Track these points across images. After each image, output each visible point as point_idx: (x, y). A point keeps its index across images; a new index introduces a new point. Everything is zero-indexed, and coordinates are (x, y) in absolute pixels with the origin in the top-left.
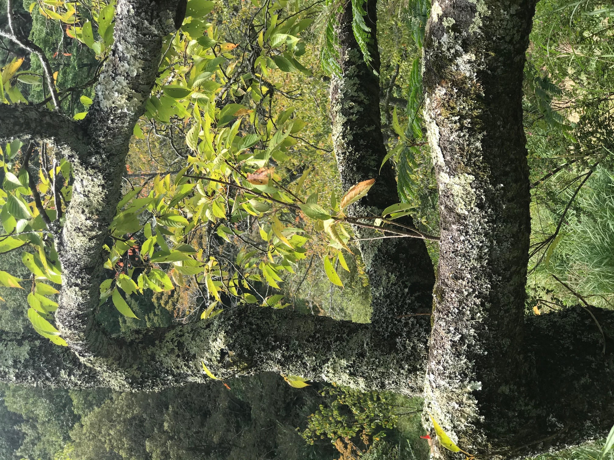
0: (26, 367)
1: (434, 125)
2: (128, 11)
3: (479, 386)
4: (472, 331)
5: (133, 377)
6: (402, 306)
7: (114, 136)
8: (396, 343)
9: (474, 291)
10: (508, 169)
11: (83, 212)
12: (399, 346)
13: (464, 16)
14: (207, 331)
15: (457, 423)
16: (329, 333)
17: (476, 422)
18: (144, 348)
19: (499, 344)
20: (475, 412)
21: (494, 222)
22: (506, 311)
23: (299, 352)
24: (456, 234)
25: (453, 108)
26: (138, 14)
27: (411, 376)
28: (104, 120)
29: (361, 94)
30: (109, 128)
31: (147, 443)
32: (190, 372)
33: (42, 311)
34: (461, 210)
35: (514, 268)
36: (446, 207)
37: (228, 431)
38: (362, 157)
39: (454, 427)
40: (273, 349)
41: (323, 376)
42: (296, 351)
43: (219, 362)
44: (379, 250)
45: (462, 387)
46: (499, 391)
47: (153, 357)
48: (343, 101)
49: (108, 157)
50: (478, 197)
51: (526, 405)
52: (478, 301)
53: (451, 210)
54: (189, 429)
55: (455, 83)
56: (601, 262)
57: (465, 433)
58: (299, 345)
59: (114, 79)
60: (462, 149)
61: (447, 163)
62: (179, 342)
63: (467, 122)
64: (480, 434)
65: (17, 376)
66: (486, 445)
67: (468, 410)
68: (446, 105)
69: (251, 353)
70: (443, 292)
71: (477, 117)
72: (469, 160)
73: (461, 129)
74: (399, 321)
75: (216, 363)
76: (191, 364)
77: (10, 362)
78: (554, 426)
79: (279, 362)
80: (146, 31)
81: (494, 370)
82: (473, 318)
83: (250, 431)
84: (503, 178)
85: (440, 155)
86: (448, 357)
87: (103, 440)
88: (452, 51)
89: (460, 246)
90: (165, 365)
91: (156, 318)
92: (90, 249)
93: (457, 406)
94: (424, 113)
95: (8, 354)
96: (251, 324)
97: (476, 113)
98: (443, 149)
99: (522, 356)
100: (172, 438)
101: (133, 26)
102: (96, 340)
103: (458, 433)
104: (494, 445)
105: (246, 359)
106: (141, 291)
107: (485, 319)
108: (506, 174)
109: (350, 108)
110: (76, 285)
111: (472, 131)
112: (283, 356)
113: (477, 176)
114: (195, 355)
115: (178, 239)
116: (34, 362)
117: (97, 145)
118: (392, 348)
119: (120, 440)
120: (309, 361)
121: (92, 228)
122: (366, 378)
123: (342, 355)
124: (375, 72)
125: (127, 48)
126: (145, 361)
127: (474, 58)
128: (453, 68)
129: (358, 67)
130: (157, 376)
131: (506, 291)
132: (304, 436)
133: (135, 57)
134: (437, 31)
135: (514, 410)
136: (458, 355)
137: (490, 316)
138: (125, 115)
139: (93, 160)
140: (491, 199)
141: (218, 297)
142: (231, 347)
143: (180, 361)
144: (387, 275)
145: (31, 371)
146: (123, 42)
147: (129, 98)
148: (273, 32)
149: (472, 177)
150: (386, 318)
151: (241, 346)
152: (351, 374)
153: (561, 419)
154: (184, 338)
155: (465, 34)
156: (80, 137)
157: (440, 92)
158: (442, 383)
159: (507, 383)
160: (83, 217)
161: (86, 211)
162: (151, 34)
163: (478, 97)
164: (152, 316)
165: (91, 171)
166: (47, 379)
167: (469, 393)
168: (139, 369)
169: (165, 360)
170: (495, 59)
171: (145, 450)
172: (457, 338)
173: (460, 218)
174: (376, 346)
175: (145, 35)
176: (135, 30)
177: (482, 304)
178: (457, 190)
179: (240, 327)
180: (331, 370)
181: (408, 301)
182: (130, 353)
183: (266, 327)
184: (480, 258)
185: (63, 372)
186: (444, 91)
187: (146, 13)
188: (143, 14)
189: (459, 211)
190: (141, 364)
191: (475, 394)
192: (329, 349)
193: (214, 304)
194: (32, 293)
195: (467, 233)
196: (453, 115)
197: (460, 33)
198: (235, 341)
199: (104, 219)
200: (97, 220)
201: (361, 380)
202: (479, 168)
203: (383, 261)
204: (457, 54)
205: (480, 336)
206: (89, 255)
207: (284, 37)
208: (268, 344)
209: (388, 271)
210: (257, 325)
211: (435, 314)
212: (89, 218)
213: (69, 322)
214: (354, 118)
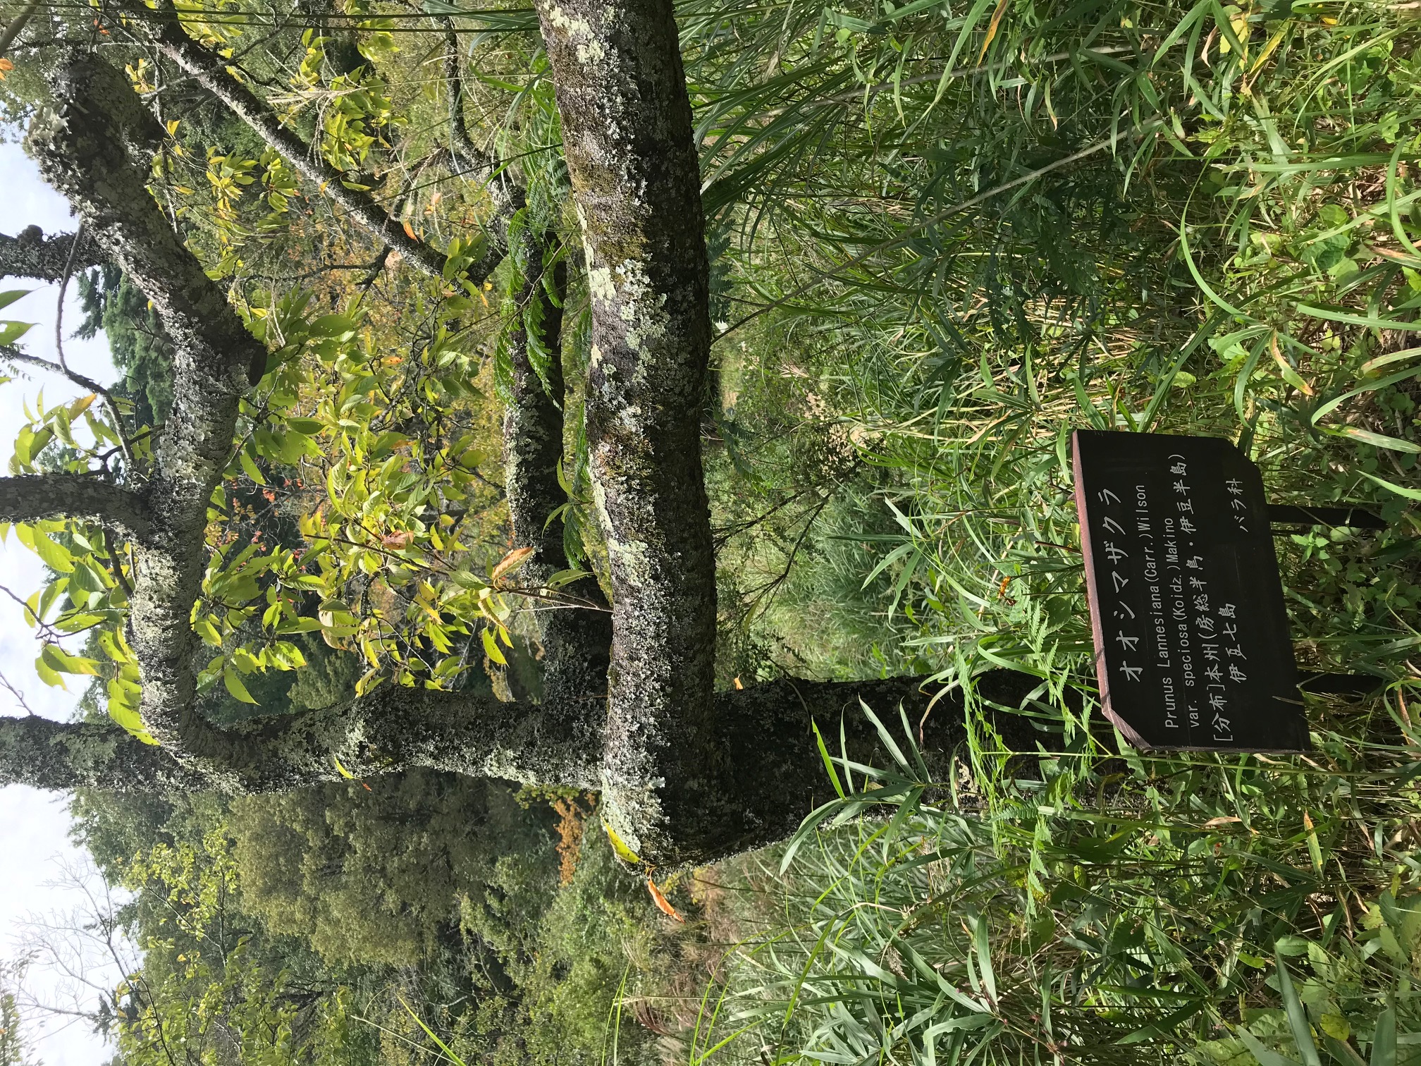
0: (110, 768)
1: (598, 484)
2: (188, 365)
3: (662, 782)
4: (652, 720)
5: (250, 779)
6: (581, 684)
7: (182, 510)
8: (572, 729)
9: (652, 673)
10: (685, 535)
11: (151, 598)
12: (575, 732)
13: (626, 364)
14: (343, 719)
15: (638, 826)
16: (493, 718)
17: (661, 824)
18: (263, 742)
19: (684, 734)
20: (658, 812)
21: (672, 595)
22: (691, 696)
23: (456, 742)
24: (630, 609)
25: (619, 467)
26: (200, 368)
27: (591, 767)
28: (167, 492)
29: (539, 429)
30: (173, 501)
31: (328, 814)
32: (322, 770)
33: (126, 703)
34: (634, 581)
35: (697, 647)
36: (617, 577)
37: (428, 794)
38: (538, 505)
39: (636, 830)
40: (424, 740)
41: (486, 769)
42: (452, 742)
43: (358, 757)
44: (555, 616)
45: (642, 784)
46: (686, 787)
47: (275, 754)
48: (517, 437)
49: (176, 535)
50: (653, 567)
51: (719, 800)
52: (657, 686)
53: (623, 581)
54: (380, 793)
55: (619, 439)
56: (846, 596)
57: (648, 837)
58: (456, 734)
59: (176, 443)
60: (631, 513)
61: (616, 528)
62: (308, 733)
63: (635, 483)
64: (666, 837)
65: (99, 781)
66: (673, 850)
67: (650, 810)
68: (611, 463)
69: (397, 746)
70: (618, 674)
71: (647, 478)
72: (641, 526)
73: (629, 490)
74: (577, 702)
75: (354, 758)
76: (323, 759)
77: (90, 764)
78: (751, 822)
79: (432, 755)
80: (212, 389)
81: (679, 763)
82: (652, 705)
83: (454, 794)
84: (681, 546)
85: (608, 520)
86: (625, 750)
87: (272, 811)
88: (615, 403)
89: (635, 623)
90: (290, 763)
91: (338, 662)
92: (166, 640)
93: (637, 806)
94: (589, 469)
95: (87, 754)
96: (397, 709)
97: (645, 473)
98: (611, 513)
99: (712, 744)
100: (358, 806)
101: (195, 383)
102: (197, 737)
103: (640, 837)
104: (682, 849)
105: (391, 754)
106: (263, 669)
107: (666, 705)
108: (684, 540)
109: (526, 446)
110: (158, 679)
111: (641, 493)
112: (436, 747)
113: (650, 543)
114: (327, 749)
115: (327, 592)
116: (122, 762)
117: (161, 521)
118: (568, 734)
119: (294, 810)
120: (468, 753)
121: (165, 617)
122: (537, 771)
123: (508, 744)
124: (555, 403)
125: (190, 407)
126: (265, 758)
127: (639, 411)
128: (617, 422)
129: (537, 395)
130: (280, 776)
131: (689, 673)
132: (518, 800)
133: (201, 418)
134: (597, 378)
135: (705, 808)
136: (636, 747)
137: (672, 701)
138: (195, 486)
139: (157, 538)
140: (668, 570)
141: (375, 663)
142: (372, 739)
143: (310, 759)
144: (564, 646)
145: (117, 774)
146: (184, 400)
147: (197, 467)
148: (440, 348)
149: (644, 545)
150: (562, 698)
151: (385, 738)
152: (518, 767)
153: (759, 813)
154: (314, 728)
155: (627, 383)
156: (138, 512)
157: (604, 448)
158: (620, 780)
159: (694, 777)
160: (152, 605)
161: (155, 597)
162: (218, 392)
163: (647, 455)
164: (333, 658)
165: (156, 552)
166: (140, 782)
167: (651, 791)
168: (257, 768)
169: (290, 756)
170: (664, 413)
171: (324, 821)
172: (635, 727)
173: (633, 591)
174: (548, 733)
175: (210, 393)
176: (197, 387)
177: (662, 689)
178: (628, 559)
179: (383, 714)
180: (494, 763)
181: (588, 678)
182: (245, 749)
183: (415, 712)
184: (657, 636)
185: (160, 773)
186: (608, 448)
187: (211, 367)
188: (206, 369)
189: (632, 583)
190: (260, 761)
191: (658, 792)
192: (492, 738)
193: (372, 671)
194: (114, 680)
195: (641, 608)
196: (619, 474)
197: (623, 382)
198: (377, 732)
199: (180, 606)
200: (170, 608)
201: (531, 774)
202: (652, 535)
203: (559, 630)
204: (620, 407)
205: (661, 726)
206: (168, 647)
207: (452, 355)
208: (418, 734)
209: (565, 642)
210: (405, 711)
211: (611, 700)
212: (159, 606)
213: (156, 720)
214: (530, 457)
